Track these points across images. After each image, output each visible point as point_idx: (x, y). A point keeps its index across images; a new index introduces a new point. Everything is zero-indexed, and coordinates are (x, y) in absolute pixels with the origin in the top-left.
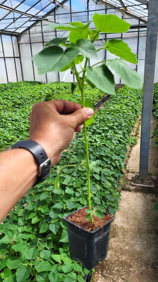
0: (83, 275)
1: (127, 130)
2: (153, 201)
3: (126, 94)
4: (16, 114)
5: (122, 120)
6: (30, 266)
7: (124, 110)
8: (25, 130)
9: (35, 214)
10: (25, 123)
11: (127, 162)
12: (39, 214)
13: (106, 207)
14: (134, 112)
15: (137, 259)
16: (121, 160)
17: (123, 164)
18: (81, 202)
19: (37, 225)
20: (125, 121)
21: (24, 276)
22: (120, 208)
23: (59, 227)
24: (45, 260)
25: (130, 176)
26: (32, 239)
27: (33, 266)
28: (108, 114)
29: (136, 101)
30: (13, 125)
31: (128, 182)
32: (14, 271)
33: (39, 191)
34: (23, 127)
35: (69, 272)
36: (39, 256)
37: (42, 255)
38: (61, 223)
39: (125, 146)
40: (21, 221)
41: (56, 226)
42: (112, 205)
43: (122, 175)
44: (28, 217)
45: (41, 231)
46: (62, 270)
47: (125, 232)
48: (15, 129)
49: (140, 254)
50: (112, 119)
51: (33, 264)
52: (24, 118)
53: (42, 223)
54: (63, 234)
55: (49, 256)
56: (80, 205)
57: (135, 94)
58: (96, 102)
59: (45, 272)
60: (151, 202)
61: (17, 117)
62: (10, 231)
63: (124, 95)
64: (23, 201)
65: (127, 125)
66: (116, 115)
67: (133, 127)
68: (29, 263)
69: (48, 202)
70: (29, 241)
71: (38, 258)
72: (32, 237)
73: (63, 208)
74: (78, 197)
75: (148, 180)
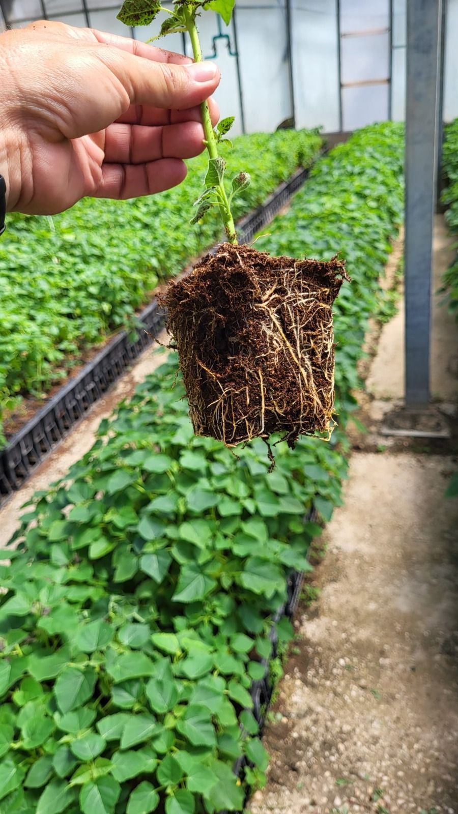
0: (248, 682)
1: (365, 274)
2: (445, 475)
3: (359, 160)
4: (18, 249)
5: (348, 245)
6: (94, 668)
7: (352, 211)
8: (52, 297)
9: (97, 532)
10: (50, 274)
11: (367, 368)
12: (108, 531)
13: (304, 498)
14: (385, 216)
15: (400, 635)
16: (346, 363)
17: (352, 375)
18: (231, 491)
19: (105, 561)
20: (357, 245)
21: (79, 694)
22: (348, 501)
23: (168, 562)
24: (133, 649)
25: (378, 410)
26: (96, 599)
27: (102, 668)
28: (304, 227)
29: (392, 181)
30: (13, 282)
31: (373, 429)
32: (49, 684)
33: (106, 467)
34: (44, 286)
35: (204, 677)
36: (116, 641)
37: (126, 638)
38: (174, 551)
39: (357, 322)
40: (58, 555)
41: (161, 559)
42: (323, 492)
43: (350, 408)
44: (77, 541)
45: (121, 576)
46: (183, 673)
47: (364, 565)
48: (21, 296)
49: (410, 619)
50: (315, 243)
51: (101, 662)
52: (47, 259)
53: (120, 554)
54: (181, 580)
55: (144, 639)
56: (226, 498)
57: (388, 159)
58: (268, 193)
59: (135, 680)
60: (441, 479)
61: (24, 259)
62: (31, 581)
63: (353, 166)
64: (61, 500)
65: (364, 259)
66: (328, 227)
67: (384, 264)
68: (90, 659)
69: (133, 496)
70: (88, 604)
71: (114, 647)
72: (94, 593)
73: (178, 509)
74: (221, 477)
75: (432, 416)
